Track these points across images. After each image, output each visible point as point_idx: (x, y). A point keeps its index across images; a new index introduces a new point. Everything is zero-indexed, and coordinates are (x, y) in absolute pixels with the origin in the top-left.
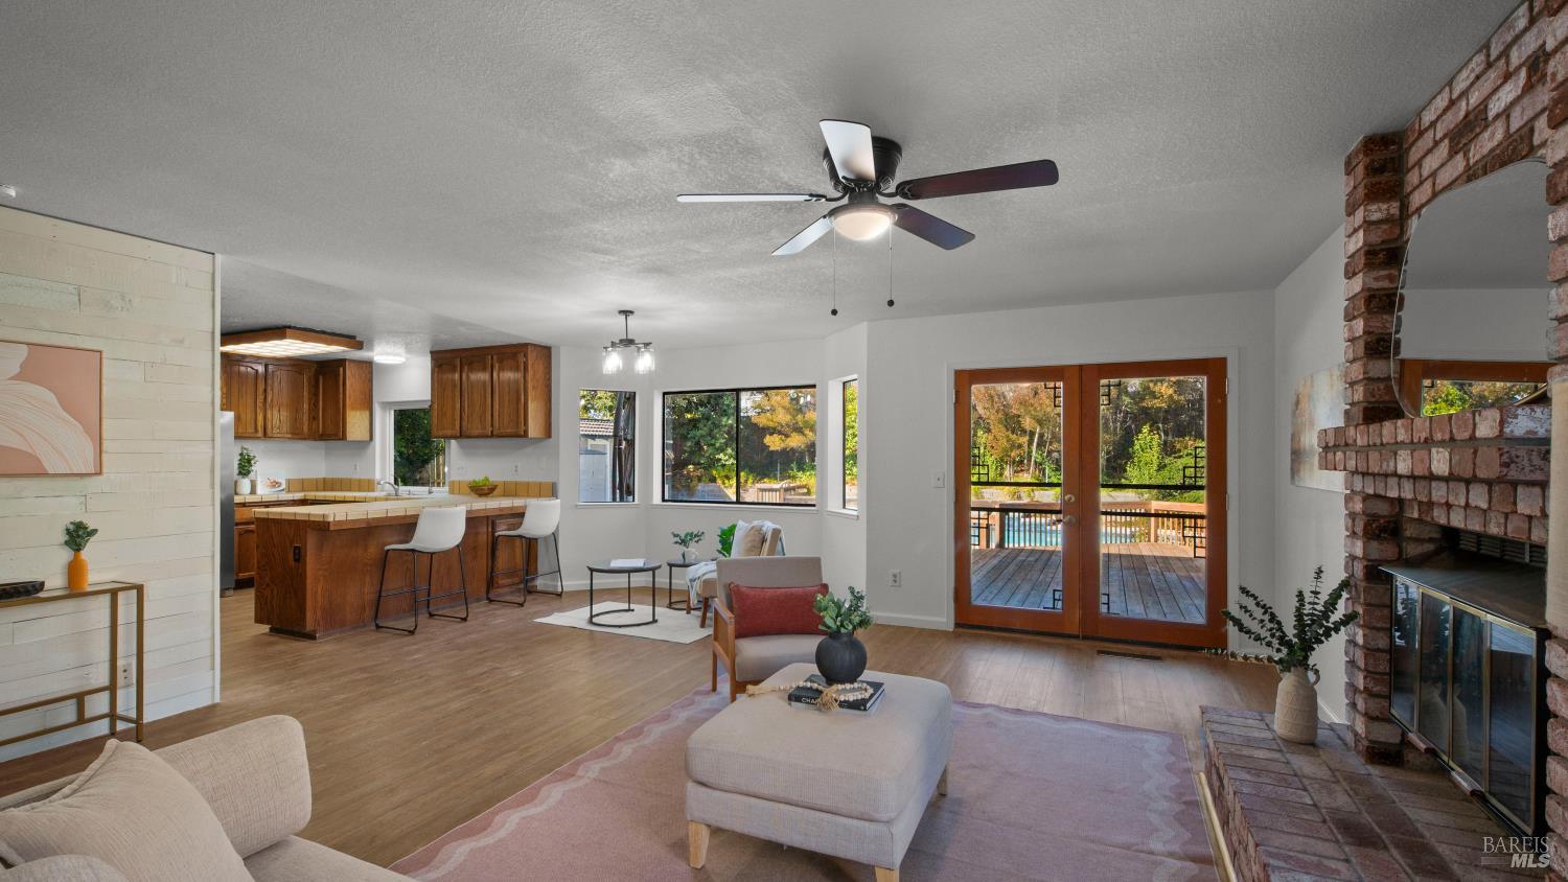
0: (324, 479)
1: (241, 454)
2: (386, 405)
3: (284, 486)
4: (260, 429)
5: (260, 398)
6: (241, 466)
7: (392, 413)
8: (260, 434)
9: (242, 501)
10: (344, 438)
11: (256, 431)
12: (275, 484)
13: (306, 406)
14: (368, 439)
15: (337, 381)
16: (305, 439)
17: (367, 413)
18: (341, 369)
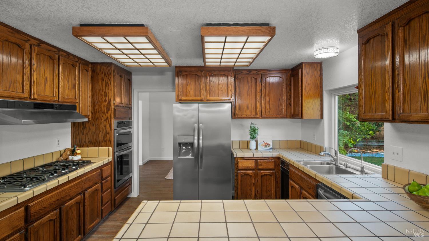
0: (300, 141)
1: (251, 127)
2: (333, 92)
3: (271, 147)
4: (258, 112)
5: (258, 95)
6: (251, 134)
7: (337, 97)
8: (258, 116)
9: (243, 156)
10: (302, 117)
11: (257, 114)
12: (267, 145)
13: (285, 97)
14: (320, 118)
15: (298, 78)
16: (284, 118)
17: (319, 100)
18: (300, 70)
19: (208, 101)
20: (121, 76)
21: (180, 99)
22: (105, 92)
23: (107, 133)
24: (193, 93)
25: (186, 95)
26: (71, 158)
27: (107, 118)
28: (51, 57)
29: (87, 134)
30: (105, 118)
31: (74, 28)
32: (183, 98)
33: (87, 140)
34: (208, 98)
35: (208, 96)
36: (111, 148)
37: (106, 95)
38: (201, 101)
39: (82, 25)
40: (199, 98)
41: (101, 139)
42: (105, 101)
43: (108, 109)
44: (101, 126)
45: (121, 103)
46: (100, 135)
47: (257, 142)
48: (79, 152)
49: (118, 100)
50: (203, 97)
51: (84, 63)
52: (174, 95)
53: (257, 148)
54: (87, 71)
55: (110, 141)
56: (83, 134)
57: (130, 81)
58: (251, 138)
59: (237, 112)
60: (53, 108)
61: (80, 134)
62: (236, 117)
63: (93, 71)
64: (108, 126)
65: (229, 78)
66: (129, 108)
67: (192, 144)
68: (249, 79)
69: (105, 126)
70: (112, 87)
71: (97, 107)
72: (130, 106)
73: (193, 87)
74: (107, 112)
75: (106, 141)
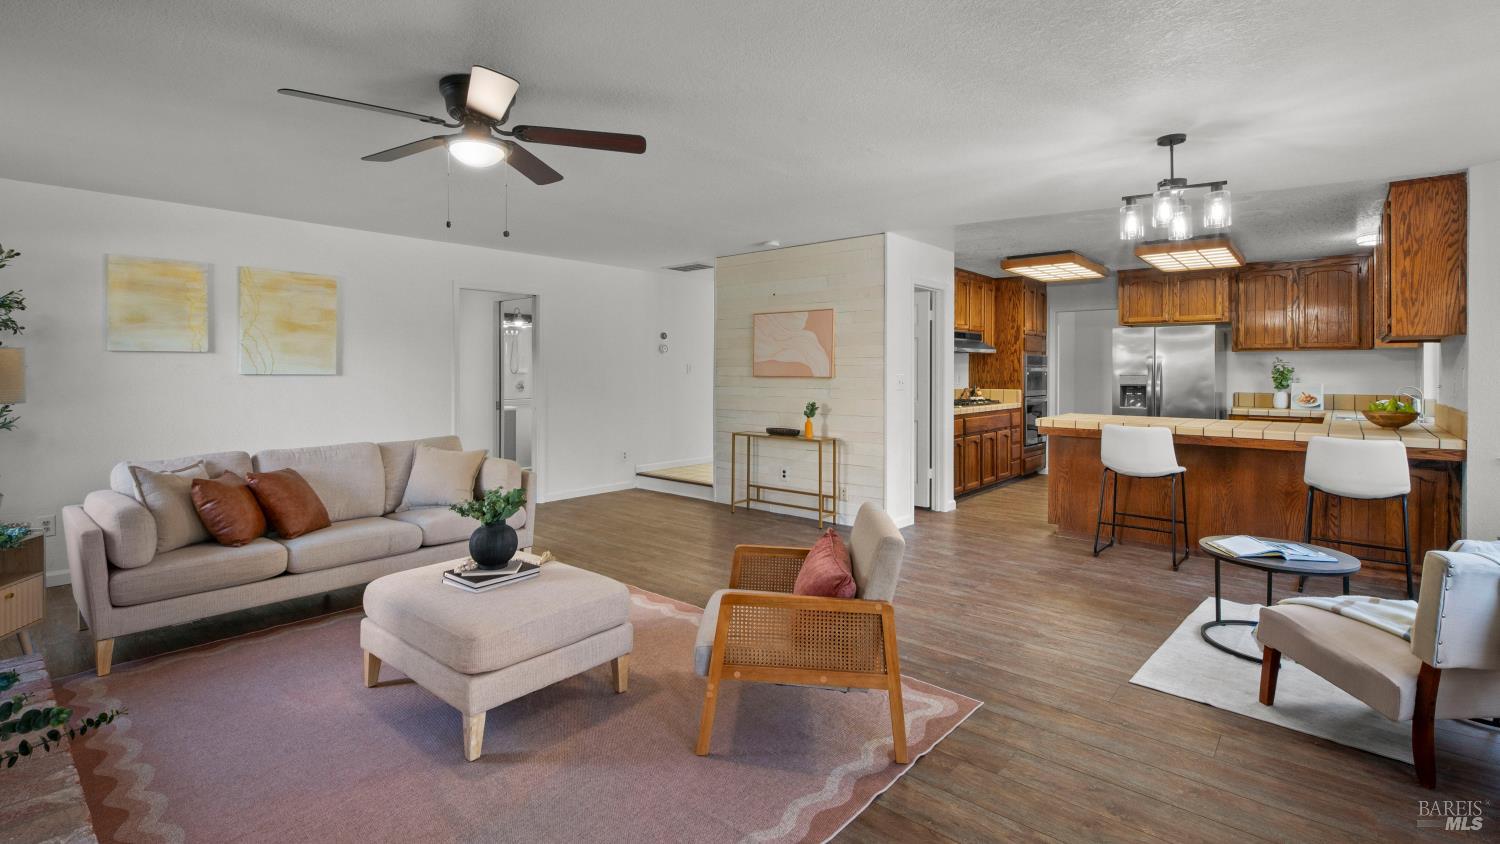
1: (1275, 367)
4: (1290, 340)
8: (1290, 346)
11: (1287, 342)
12: (1310, 399)
16: (1354, 348)
19: (1177, 323)
20: (1032, 292)
21: (1126, 320)
22: (1012, 316)
23: (1014, 370)
24: (1149, 310)
25: (1137, 314)
26: (972, 398)
27: (1015, 351)
28: (965, 284)
29: (988, 372)
30: (1013, 349)
31: (1002, 261)
32: (1131, 320)
33: (989, 380)
34: (1177, 317)
35: (1178, 314)
36: (1020, 391)
37: (1014, 321)
38: (1164, 323)
39: (1009, 258)
40: (1160, 319)
41: (1007, 378)
42: (1013, 328)
43: (1017, 338)
44: (1006, 361)
45: (1033, 330)
46: (1005, 374)
47: (1289, 396)
48: (980, 393)
49: (1028, 326)
50: (1166, 317)
51: (988, 280)
52: (1115, 314)
53: (1289, 407)
54: (991, 290)
55: (1019, 381)
56: (983, 371)
57: (1044, 296)
58: (1277, 387)
59: (1242, 338)
60: (964, 337)
61: (981, 371)
62: (1240, 347)
63: (998, 289)
64: (1016, 361)
65: (1218, 282)
66: (1042, 336)
67: (1143, 388)
68: (1269, 279)
69: (1013, 362)
70: (1021, 310)
71: (1002, 336)
72: (1043, 334)
73: (1149, 302)
74: (1016, 343)
75: (1012, 381)
